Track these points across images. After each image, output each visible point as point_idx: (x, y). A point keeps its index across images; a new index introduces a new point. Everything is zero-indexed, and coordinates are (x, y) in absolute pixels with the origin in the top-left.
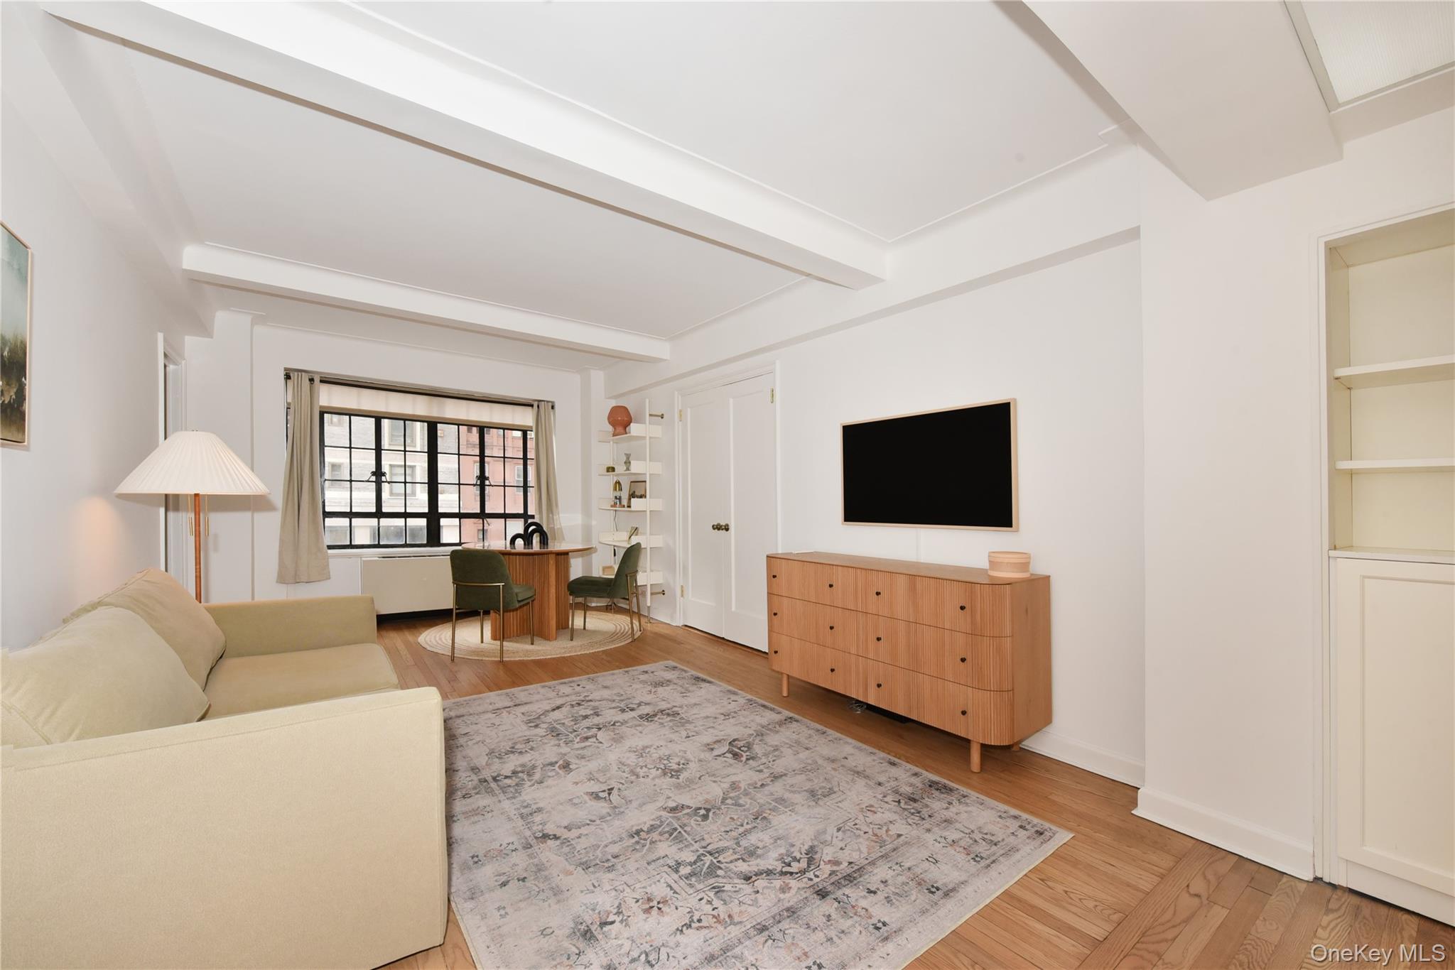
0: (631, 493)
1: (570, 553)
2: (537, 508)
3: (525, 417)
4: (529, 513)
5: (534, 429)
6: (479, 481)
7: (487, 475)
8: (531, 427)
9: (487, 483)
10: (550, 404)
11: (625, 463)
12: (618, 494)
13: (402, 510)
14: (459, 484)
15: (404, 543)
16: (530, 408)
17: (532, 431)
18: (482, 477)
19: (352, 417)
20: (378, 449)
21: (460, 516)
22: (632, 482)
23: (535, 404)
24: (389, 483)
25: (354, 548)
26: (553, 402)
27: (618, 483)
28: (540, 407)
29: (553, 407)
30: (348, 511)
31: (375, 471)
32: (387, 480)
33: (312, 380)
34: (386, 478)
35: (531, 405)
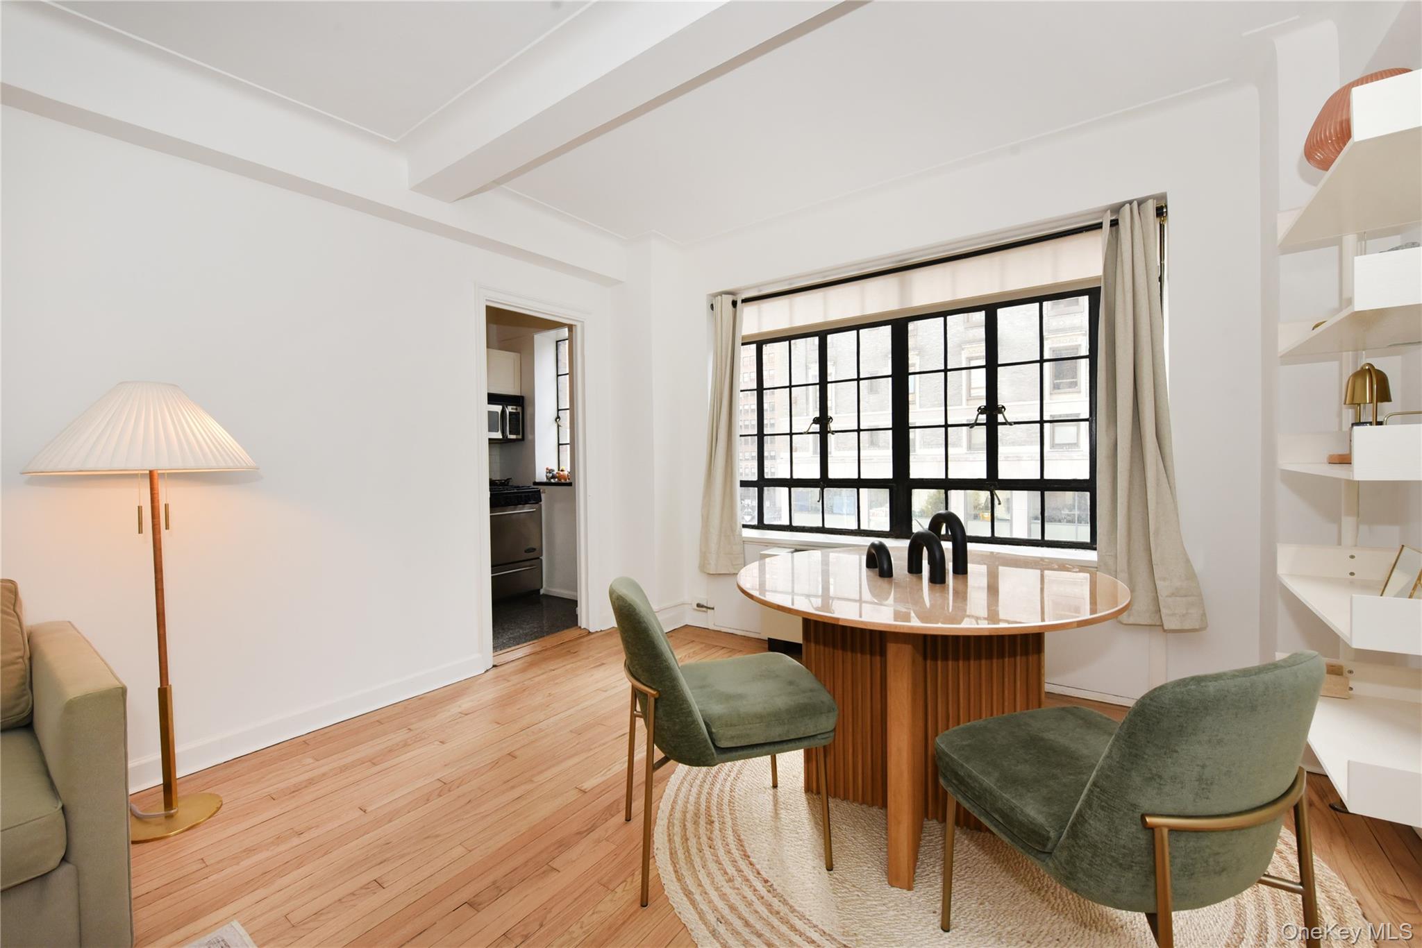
6: (986, 416)
7: (999, 402)
13: (855, 476)
14: (946, 426)
15: (857, 527)
16: (1098, 231)
18: (992, 409)
20: (823, 383)
21: (947, 484)
23: (1107, 220)
24: (839, 432)
28: (1120, 222)
29: (1161, 212)
30: (788, 477)
31: (818, 415)
32: (832, 429)
33: (734, 304)
34: (833, 426)
35: (1098, 226)
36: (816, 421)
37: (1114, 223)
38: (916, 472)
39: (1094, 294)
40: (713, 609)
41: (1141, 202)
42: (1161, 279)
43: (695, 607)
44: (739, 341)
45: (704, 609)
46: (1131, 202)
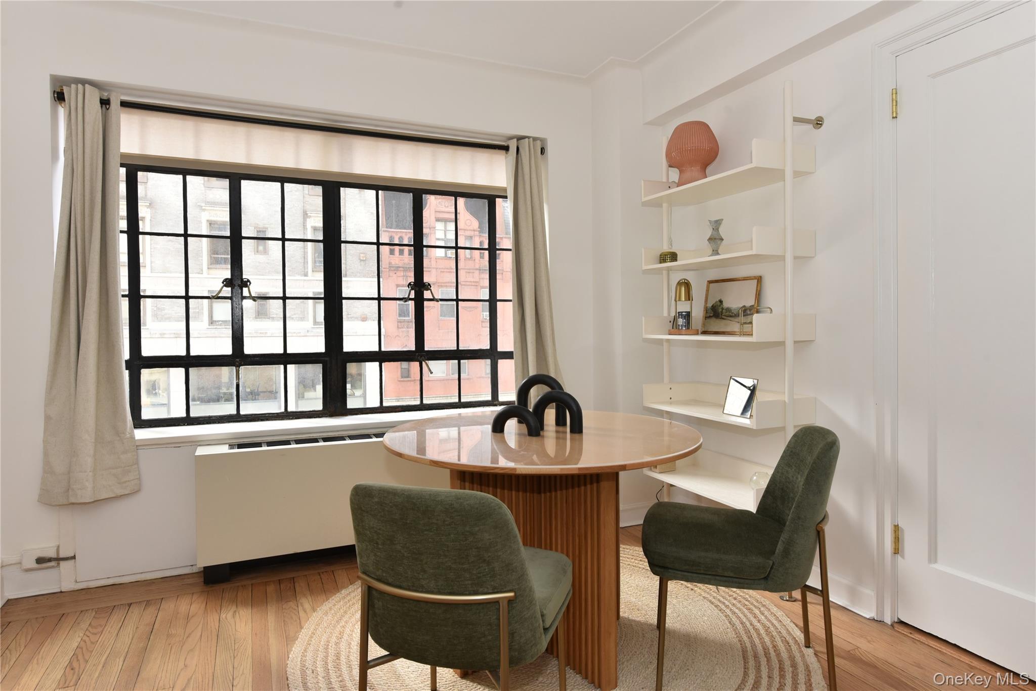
0: (710, 305)
2: (518, 340)
3: (494, 172)
4: (500, 349)
5: (510, 193)
6: (413, 292)
7: (426, 279)
8: (505, 190)
9: (427, 294)
10: (539, 145)
11: (710, 239)
12: (684, 307)
15: (283, 410)
16: (504, 152)
17: (506, 197)
18: (419, 285)
19: (189, 178)
20: (236, 238)
21: (381, 357)
22: (710, 282)
23: (513, 145)
24: (254, 299)
25: (192, 424)
26: (543, 141)
27: (687, 285)
28: (520, 150)
33: (105, 103)
36: (228, 283)
43: (31, 565)
45: (53, 564)
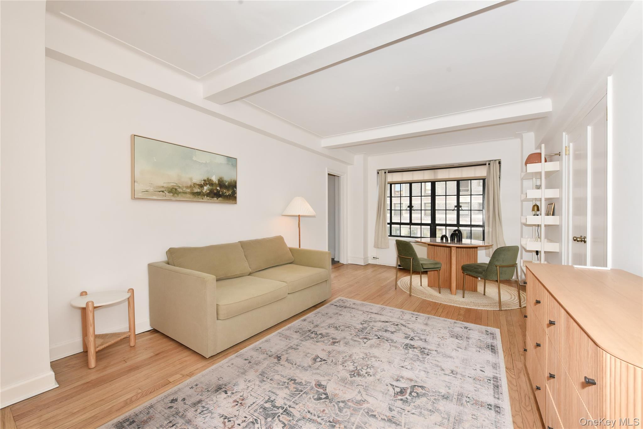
1: (478, 248)
3: (481, 172)
6: (456, 208)
8: (486, 176)
9: (460, 209)
10: (497, 162)
13: (420, 222)
14: (446, 210)
15: (420, 236)
16: (485, 166)
18: (458, 206)
20: (411, 197)
21: (446, 225)
23: (487, 163)
28: (491, 164)
29: (500, 163)
30: (400, 222)
31: (409, 205)
32: (414, 209)
33: (385, 173)
34: (414, 208)
35: (485, 164)
36: (408, 207)
37: (489, 164)
38: (437, 222)
39: (484, 180)
40: (378, 258)
41: (495, 160)
42: (500, 178)
43: (372, 258)
44: (387, 183)
45: (375, 259)
46: (493, 160)
